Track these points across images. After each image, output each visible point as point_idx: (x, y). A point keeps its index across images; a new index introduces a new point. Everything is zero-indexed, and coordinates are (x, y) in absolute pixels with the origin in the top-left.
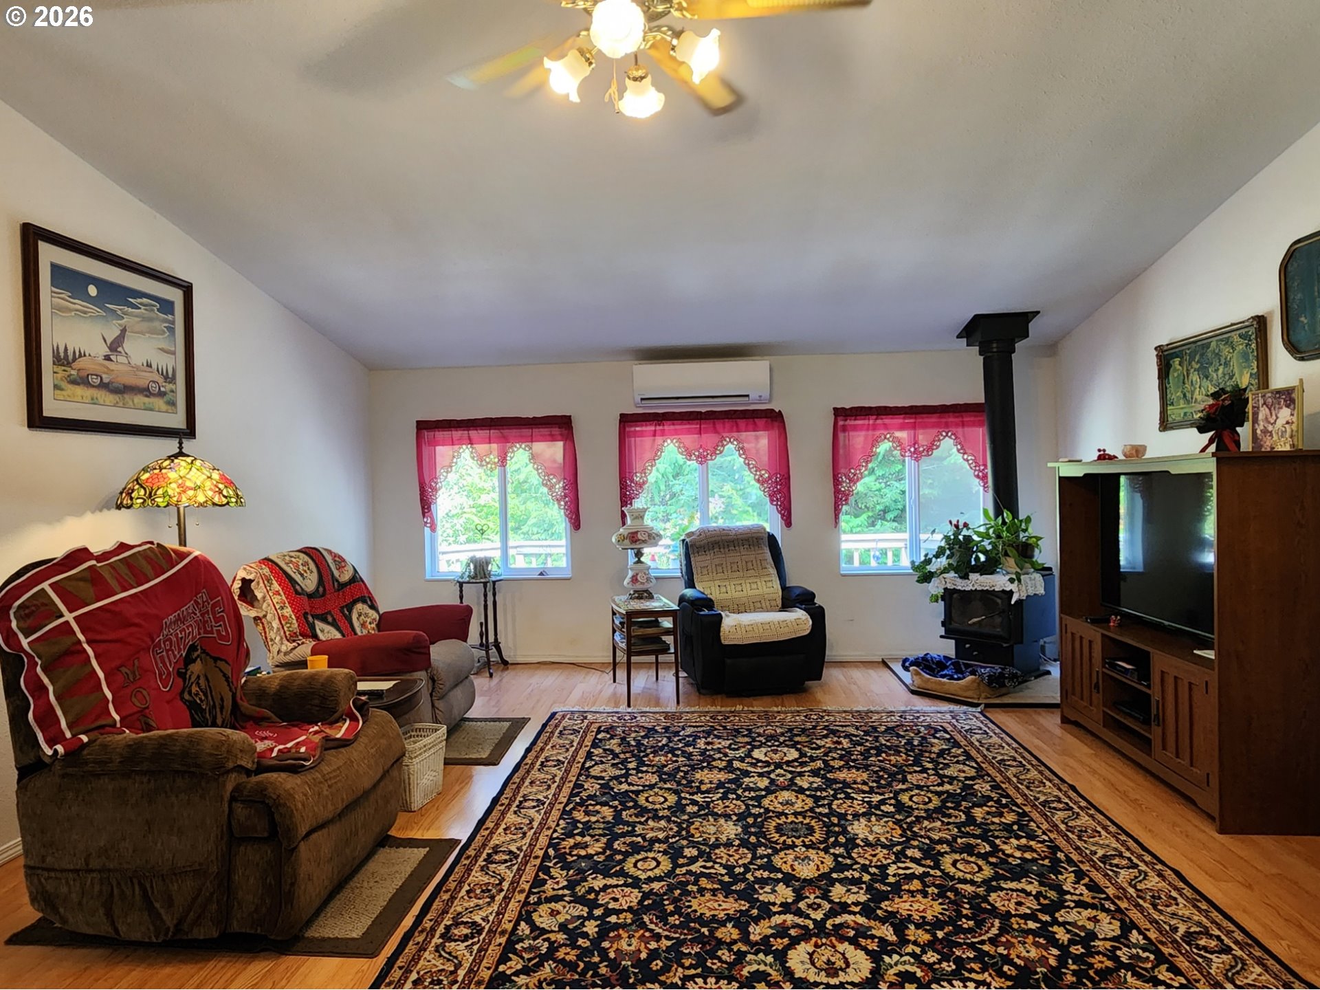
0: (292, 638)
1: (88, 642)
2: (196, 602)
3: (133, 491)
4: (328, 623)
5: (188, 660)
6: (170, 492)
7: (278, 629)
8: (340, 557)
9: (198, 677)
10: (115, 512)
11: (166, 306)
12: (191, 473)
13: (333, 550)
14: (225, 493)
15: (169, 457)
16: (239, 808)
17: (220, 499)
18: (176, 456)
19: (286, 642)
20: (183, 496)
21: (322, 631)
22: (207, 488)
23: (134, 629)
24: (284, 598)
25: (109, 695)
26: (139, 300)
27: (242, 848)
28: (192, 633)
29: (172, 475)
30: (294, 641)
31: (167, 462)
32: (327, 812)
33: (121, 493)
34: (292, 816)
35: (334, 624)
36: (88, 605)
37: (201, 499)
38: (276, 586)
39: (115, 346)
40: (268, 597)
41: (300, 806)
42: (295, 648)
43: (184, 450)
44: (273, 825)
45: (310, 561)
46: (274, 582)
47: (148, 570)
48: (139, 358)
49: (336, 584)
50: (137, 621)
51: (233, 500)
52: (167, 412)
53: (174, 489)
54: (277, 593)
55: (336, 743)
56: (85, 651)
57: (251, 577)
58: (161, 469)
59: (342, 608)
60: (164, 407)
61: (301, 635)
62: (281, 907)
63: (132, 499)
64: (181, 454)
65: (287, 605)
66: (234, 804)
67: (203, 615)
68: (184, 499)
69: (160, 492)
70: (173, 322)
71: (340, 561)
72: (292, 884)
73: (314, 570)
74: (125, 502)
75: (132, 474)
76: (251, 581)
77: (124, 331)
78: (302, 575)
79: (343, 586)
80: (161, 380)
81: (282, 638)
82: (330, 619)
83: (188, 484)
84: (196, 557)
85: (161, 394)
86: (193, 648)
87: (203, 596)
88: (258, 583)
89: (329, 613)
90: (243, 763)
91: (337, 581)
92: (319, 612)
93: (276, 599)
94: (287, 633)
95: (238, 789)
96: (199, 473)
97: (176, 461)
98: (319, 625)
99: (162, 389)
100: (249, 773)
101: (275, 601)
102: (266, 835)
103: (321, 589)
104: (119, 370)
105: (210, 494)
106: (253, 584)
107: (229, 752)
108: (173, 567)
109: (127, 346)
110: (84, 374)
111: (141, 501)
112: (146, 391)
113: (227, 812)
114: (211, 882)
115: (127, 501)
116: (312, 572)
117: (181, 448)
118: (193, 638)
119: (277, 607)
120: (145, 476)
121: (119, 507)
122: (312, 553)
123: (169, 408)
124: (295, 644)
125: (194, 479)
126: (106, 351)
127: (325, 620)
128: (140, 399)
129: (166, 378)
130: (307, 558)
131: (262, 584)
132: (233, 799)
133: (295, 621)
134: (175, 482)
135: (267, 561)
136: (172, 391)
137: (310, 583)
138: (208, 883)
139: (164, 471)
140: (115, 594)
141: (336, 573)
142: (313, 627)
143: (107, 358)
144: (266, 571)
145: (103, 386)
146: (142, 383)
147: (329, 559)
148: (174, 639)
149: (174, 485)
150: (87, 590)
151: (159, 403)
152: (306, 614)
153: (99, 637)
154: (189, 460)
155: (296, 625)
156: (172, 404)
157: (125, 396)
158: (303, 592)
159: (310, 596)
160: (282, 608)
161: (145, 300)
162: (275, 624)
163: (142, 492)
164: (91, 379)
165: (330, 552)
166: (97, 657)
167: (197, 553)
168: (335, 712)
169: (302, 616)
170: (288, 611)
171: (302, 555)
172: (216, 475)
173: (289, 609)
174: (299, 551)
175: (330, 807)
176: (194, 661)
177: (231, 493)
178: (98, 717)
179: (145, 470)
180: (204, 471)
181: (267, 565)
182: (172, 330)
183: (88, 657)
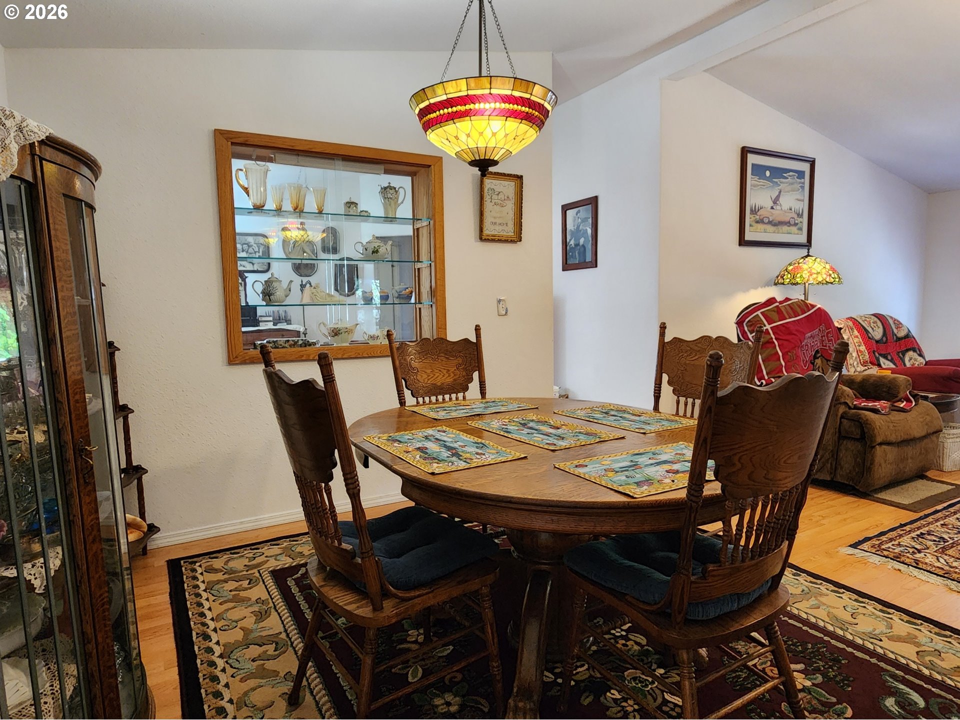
0: (864, 364)
1: (776, 339)
2: (819, 330)
3: (784, 275)
4: (888, 360)
5: (815, 357)
6: (804, 276)
7: (856, 358)
8: (898, 321)
9: (819, 367)
10: (774, 287)
11: (801, 174)
12: (815, 265)
13: (893, 316)
14: (833, 276)
15: (802, 258)
16: (845, 421)
17: (830, 279)
18: (806, 257)
19: (860, 366)
20: (810, 277)
21: (884, 364)
22: (823, 273)
23: (793, 336)
24: (861, 340)
25: (783, 364)
26: (788, 174)
27: (845, 442)
28: (818, 345)
29: (805, 266)
30: (866, 366)
31: (802, 260)
32: (893, 438)
33: (777, 277)
34: (873, 430)
35: (892, 361)
36: (775, 322)
37: (820, 279)
38: (856, 333)
39: (775, 201)
40: (851, 338)
41: (878, 427)
42: (866, 370)
43: (810, 254)
44: (863, 434)
45: (878, 321)
46: (855, 330)
47: (799, 310)
48: (785, 207)
49: (895, 337)
50: (795, 333)
51: (837, 280)
52: (798, 234)
53: (806, 274)
54: (857, 337)
55: (898, 409)
56: (774, 343)
57: (841, 326)
58: (799, 264)
59: (899, 352)
60: (797, 231)
61: (870, 363)
62: (863, 474)
63: (784, 279)
64: (808, 256)
65: (863, 344)
66: (842, 420)
67: (822, 337)
68: (811, 279)
69: (799, 275)
70: (804, 183)
71: (899, 325)
72: (871, 464)
73: (881, 327)
74: (780, 281)
75: (783, 267)
76: (841, 329)
77: (780, 192)
78: (873, 329)
79: (899, 339)
80: (795, 216)
81: (858, 364)
82: (889, 358)
83: (814, 271)
84: (819, 308)
85: (796, 224)
86: (817, 352)
87: (823, 327)
88: (845, 330)
89: (889, 353)
90: (848, 402)
91: (896, 335)
92: (883, 353)
93: (856, 340)
94: (862, 361)
95: (844, 413)
96: (819, 265)
97: (806, 259)
98: (882, 360)
99: (796, 222)
100: (850, 408)
101: (855, 341)
102: (858, 437)
103: (884, 339)
104: (777, 214)
105: (825, 276)
106: (842, 330)
107: (842, 394)
108: (809, 311)
109: (781, 200)
110: (762, 217)
111: (789, 280)
112: (788, 224)
113: (838, 423)
114: (829, 454)
115: (781, 281)
116: (879, 327)
117: (808, 252)
118: (818, 347)
119: (857, 345)
120: (790, 268)
121: (775, 284)
122: (879, 317)
123: (800, 232)
124: (866, 368)
125: (817, 269)
126: (771, 204)
127: (886, 358)
128: (785, 228)
129: (798, 215)
130: (876, 319)
131: (847, 331)
132: (842, 417)
133: (867, 354)
134: (807, 270)
135: (851, 319)
136: (801, 222)
137: (878, 334)
138: (827, 454)
139: (800, 265)
140: (786, 319)
141: (895, 331)
142: (878, 360)
143: (772, 208)
144: (851, 323)
145: (770, 223)
146: (787, 219)
147: (891, 322)
148: (809, 345)
149: (806, 272)
150: (775, 316)
151: (794, 229)
152: (874, 352)
153: (781, 337)
154: (814, 258)
155: (868, 357)
156: (800, 229)
157: (779, 227)
158: (873, 338)
159: (877, 342)
160: (859, 346)
161: (791, 173)
162: (855, 354)
163: (789, 276)
164: (766, 220)
165: (891, 318)
166: (779, 346)
167: (819, 306)
168: (897, 397)
169: (871, 352)
170: (863, 348)
171: (873, 317)
172: (828, 266)
173: (864, 347)
174: (872, 315)
175: (894, 436)
176: (818, 358)
177: (836, 276)
178: (778, 373)
179: (790, 265)
180: (822, 264)
181: (851, 321)
182: (803, 187)
183: (775, 346)
